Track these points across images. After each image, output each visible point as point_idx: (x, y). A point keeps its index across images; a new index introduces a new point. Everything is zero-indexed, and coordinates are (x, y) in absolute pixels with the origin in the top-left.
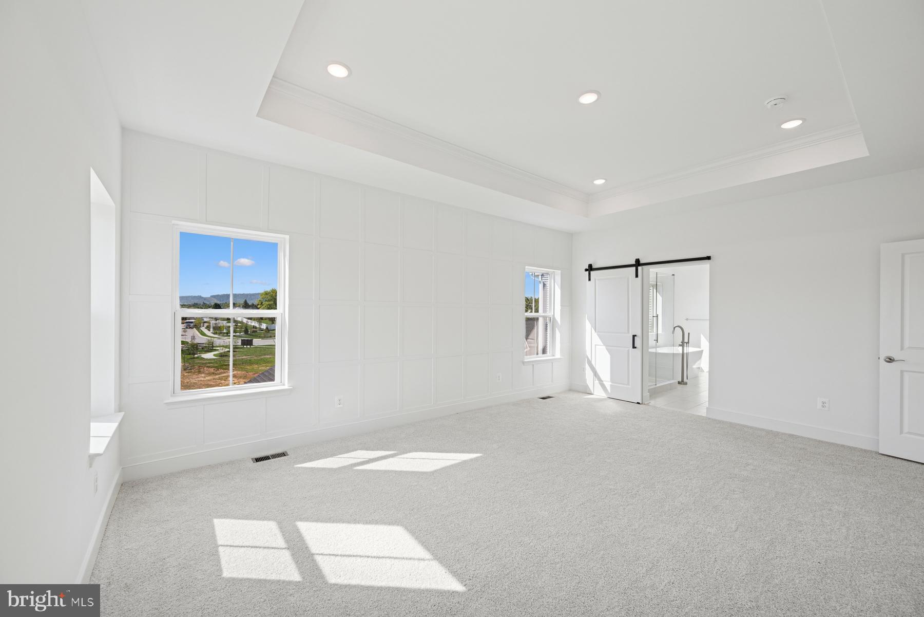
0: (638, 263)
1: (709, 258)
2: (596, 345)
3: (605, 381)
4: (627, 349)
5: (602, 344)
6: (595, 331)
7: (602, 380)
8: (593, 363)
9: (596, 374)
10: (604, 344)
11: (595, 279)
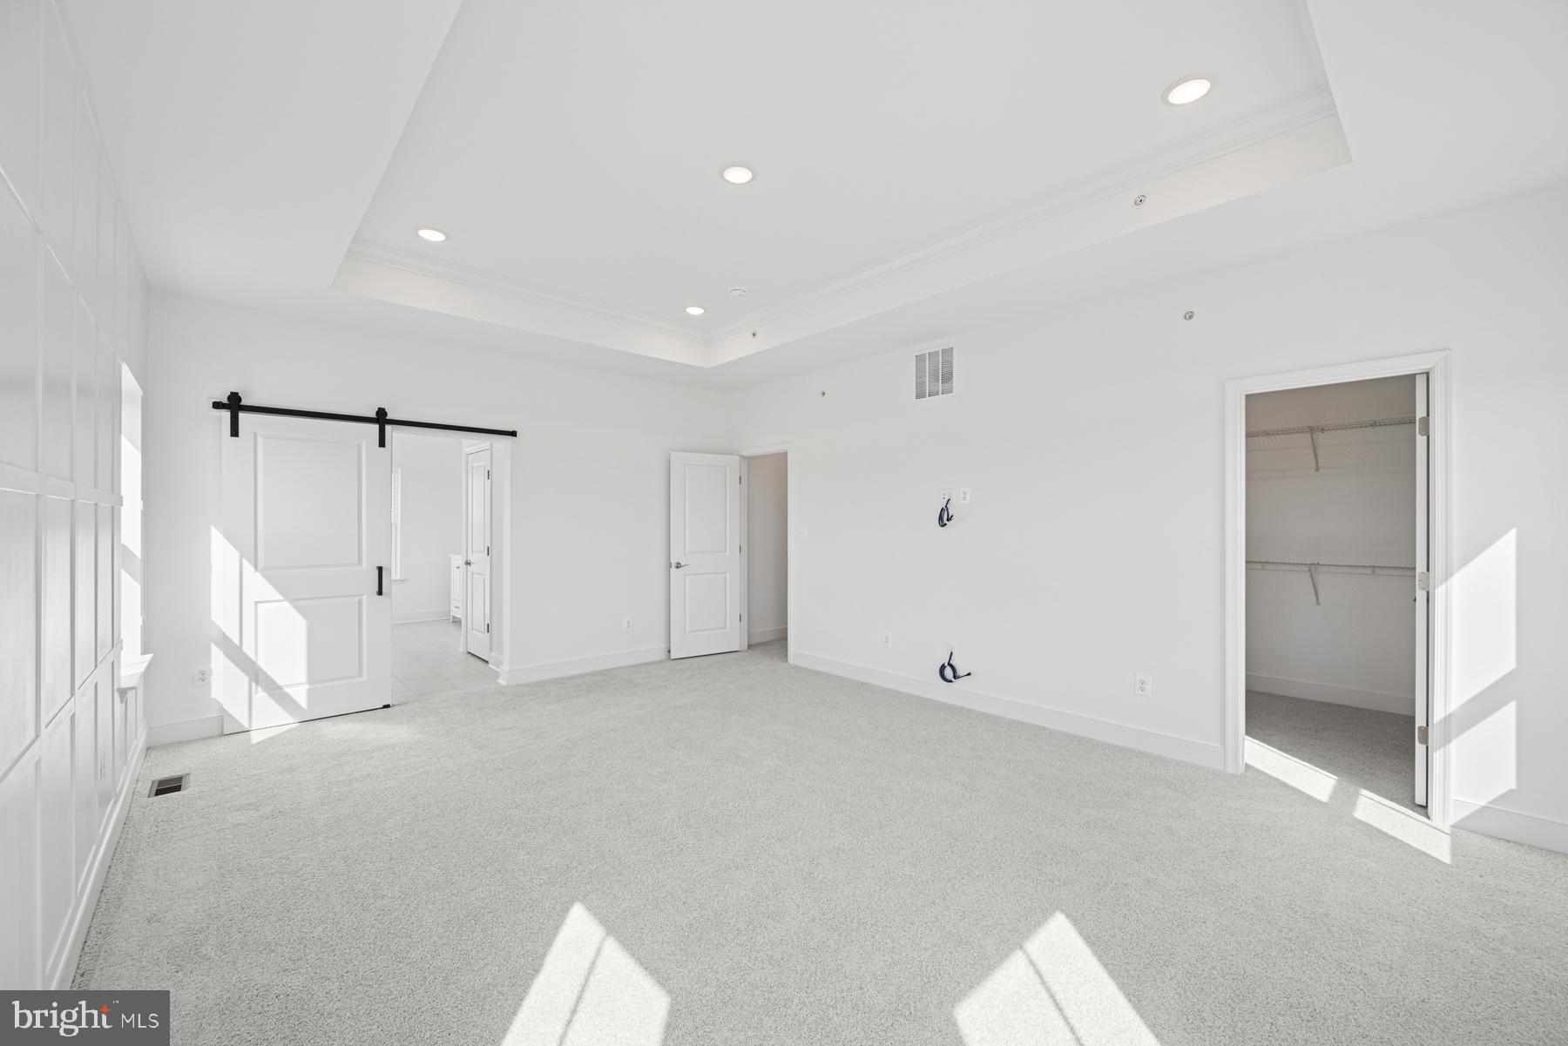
0: (381, 418)
1: (513, 434)
2: (257, 603)
3: (287, 686)
4: (357, 599)
5: (282, 598)
6: (256, 568)
7: (281, 685)
8: (248, 650)
9: (257, 676)
10: (287, 598)
11: (255, 435)
